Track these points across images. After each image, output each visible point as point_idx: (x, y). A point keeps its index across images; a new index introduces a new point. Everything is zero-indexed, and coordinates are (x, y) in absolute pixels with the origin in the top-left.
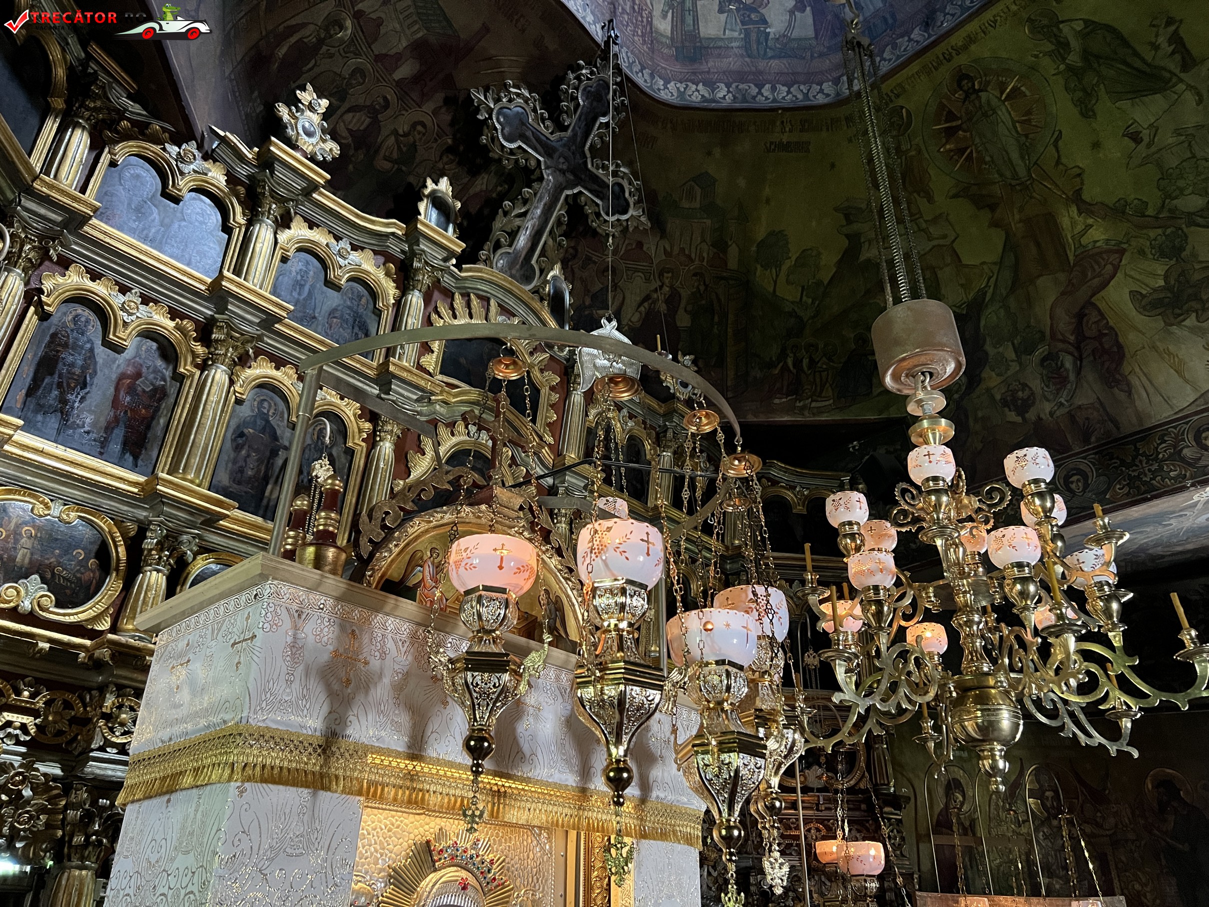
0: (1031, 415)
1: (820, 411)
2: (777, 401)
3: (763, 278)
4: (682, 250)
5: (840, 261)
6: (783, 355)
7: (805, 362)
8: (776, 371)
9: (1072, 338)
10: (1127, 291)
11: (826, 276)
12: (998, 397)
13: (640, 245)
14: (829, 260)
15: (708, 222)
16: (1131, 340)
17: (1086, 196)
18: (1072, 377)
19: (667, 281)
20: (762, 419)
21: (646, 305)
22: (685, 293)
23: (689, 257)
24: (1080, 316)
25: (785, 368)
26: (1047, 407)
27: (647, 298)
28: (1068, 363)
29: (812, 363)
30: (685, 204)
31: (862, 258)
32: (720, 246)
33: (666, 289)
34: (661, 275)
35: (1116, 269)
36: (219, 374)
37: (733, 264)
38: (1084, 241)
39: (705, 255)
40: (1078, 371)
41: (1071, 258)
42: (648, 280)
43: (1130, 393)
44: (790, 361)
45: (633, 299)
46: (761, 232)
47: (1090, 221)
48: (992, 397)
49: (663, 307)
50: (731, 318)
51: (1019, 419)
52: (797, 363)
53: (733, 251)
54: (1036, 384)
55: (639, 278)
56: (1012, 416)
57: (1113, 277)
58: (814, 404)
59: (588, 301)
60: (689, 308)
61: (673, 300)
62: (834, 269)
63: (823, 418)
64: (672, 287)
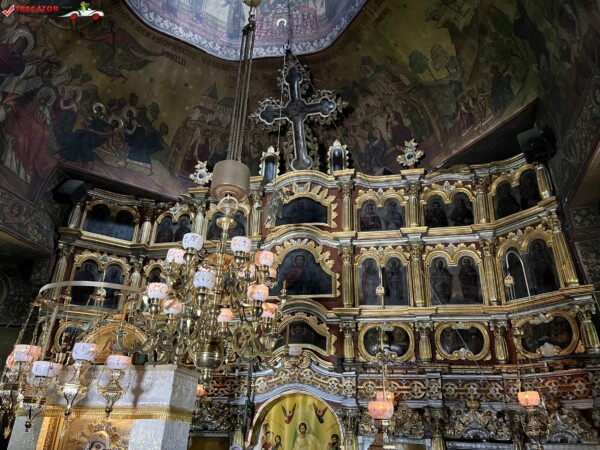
1: (488, 126)
2: (464, 135)
3: (425, 78)
5: (453, 40)
6: (458, 106)
7: (471, 103)
8: (458, 118)
13: (368, 105)
14: (447, 45)
15: (382, 74)
21: (389, 127)
22: (400, 110)
25: (462, 113)
27: (387, 124)
29: (474, 100)
31: (461, 29)
32: (396, 79)
34: (384, 109)
37: (407, 82)
39: (394, 88)
42: (382, 116)
44: (463, 108)
46: (406, 60)
50: (425, 106)
52: (467, 106)
53: (403, 77)
55: (378, 118)
58: (484, 124)
60: (406, 115)
61: (397, 116)
62: (453, 46)
63: (491, 128)
64: (393, 112)
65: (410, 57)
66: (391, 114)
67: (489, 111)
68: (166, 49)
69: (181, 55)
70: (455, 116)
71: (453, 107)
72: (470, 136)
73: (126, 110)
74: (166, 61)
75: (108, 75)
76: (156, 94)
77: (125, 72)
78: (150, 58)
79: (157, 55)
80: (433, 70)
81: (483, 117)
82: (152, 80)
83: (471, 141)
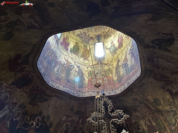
3: (160, 107)
4: (143, 112)
5: (171, 96)
11: (171, 100)
15: (143, 105)
19: (146, 119)
30: (136, 105)
37: (153, 109)
39: (148, 110)
46: (152, 101)
49: (149, 124)
50: (162, 118)
53: (151, 107)
55: (141, 121)
60: (153, 121)
64: (147, 119)
65: (154, 100)
66: (147, 120)
68: (56, 94)
69: (61, 96)
71: (174, 120)
73: (37, 118)
74: (55, 98)
75: (33, 105)
76: (50, 111)
77: (39, 104)
78: (49, 98)
79: (52, 96)
80: (163, 105)
82: (49, 106)
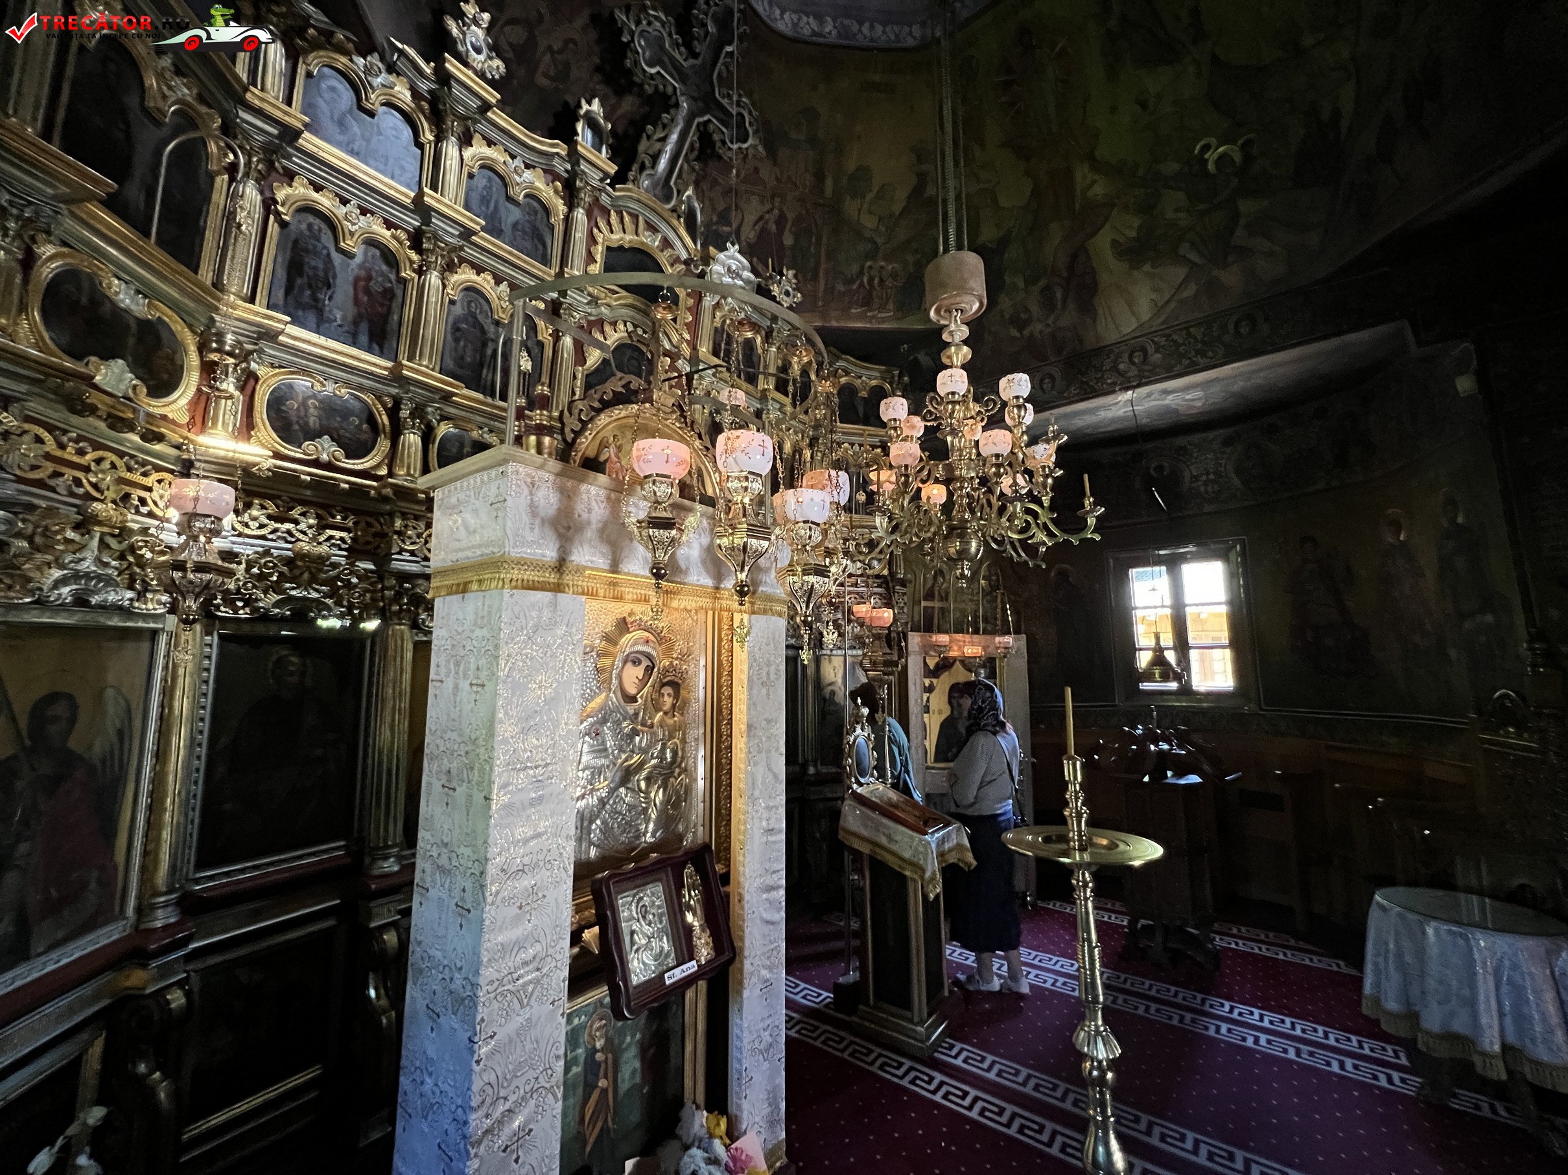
0: (1026, 332)
1: (883, 320)
2: (853, 311)
3: (851, 207)
4: (789, 177)
5: (909, 197)
6: (861, 273)
7: (876, 281)
8: (855, 287)
9: (1065, 274)
10: (1109, 240)
11: (897, 209)
12: (1007, 316)
13: (756, 170)
14: (901, 196)
15: (811, 153)
16: (1104, 278)
17: (1098, 155)
18: (1059, 305)
19: (777, 204)
20: (842, 324)
21: (760, 224)
22: (790, 216)
23: (795, 184)
24: (1074, 257)
25: (862, 285)
26: (1039, 326)
27: (761, 218)
28: (1059, 295)
29: (882, 281)
30: (794, 135)
31: (926, 195)
32: (820, 176)
33: (776, 212)
34: (773, 197)
35: (1107, 219)
36: (433, 278)
37: (829, 192)
38: (1090, 194)
39: (808, 183)
40: (1064, 300)
41: (1077, 207)
42: (762, 203)
43: (1094, 320)
44: (865, 279)
45: (750, 218)
46: (851, 165)
47: (1097, 177)
48: (1003, 316)
49: (773, 227)
50: (824, 240)
51: (1018, 335)
52: (871, 280)
53: (829, 182)
54: (1034, 308)
55: (755, 200)
56: (1015, 333)
57: (1103, 226)
58: (880, 315)
59: (715, 219)
60: (794, 229)
61: (781, 221)
62: (904, 203)
63: (886, 326)
64: (781, 210)
65: (859, 169)
67: (891, 306)
70: (850, 281)
71: (855, 269)
72: (861, 317)
80: (865, 206)
81: (882, 308)
83: (859, 325)
